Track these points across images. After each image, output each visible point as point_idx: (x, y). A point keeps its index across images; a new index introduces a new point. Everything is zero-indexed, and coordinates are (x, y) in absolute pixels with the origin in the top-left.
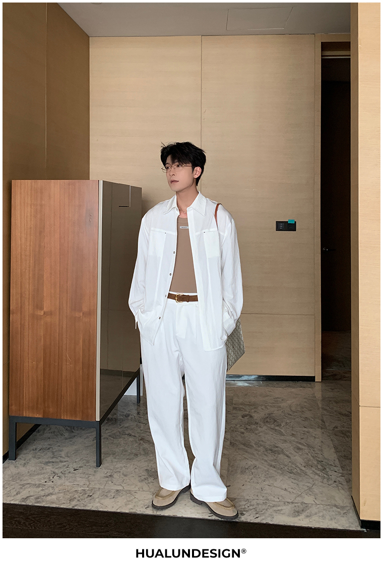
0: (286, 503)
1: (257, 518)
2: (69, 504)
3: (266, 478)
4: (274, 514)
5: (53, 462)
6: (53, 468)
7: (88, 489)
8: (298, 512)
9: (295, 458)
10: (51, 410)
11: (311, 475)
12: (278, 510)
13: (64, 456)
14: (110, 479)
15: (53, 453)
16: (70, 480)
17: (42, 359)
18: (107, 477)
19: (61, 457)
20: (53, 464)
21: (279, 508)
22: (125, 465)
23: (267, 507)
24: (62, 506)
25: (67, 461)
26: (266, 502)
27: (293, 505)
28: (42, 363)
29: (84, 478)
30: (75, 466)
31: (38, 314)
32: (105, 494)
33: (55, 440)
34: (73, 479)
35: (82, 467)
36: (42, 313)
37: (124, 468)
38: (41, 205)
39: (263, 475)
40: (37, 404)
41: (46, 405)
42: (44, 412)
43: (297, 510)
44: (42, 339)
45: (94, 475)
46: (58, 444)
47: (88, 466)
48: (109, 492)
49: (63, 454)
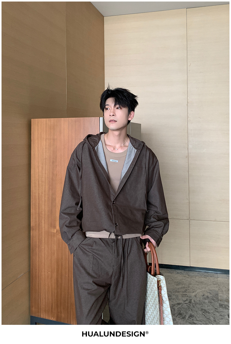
10: (63, 315)
17: (56, 271)
28: (55, 273)
31: (52, 231)
36: (55, 230)
38: (54, 139)
40: (52, 308)
41: (59, 311)
42: (57, 317)
44: (56, 254)
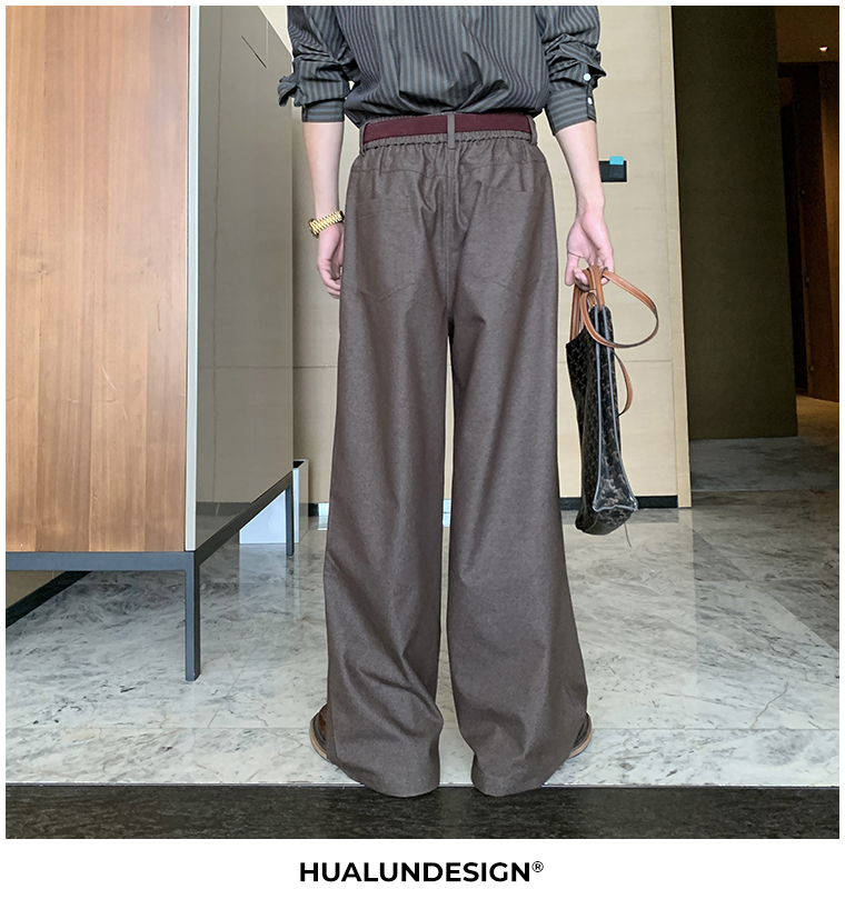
0: (737, 732)
1: (672, 773)
2: (100, 774)
3: (655, 679)
4: (719, 761)
5: (65, 677)
6: (63, 689)
7: (160, 731)
8: (782, 751)
9: (706, 635)
10: (59, 529)
11: (768, 666)
12: (724, 751)
13: (95, 662)
14: (225, 705)
15: (67, 658)
16: (110, 714)
18: (216, 701)
19: (87, 664)
20: (64, 680)
21: (725, 745)
22: (264, 672)
23: (689, 745)
24: (78, 781)
25: (105, 672)
26: (681, 734)
27: (760, 736)
28: (36, 400)
29: (151, 706)
30: (125, 682)
32: (213, 741)
33: (74, 630)
34: (119, 710)
35: (145, 682)
37: (263, 681)
39: (645, 673)
41: (46, 517)
42: (40, 538)
43: (777, 745)
45: (178, 699)
46: (84, 639)
47: (162, 679)
48: (224, 735)
49: (93, 658)
